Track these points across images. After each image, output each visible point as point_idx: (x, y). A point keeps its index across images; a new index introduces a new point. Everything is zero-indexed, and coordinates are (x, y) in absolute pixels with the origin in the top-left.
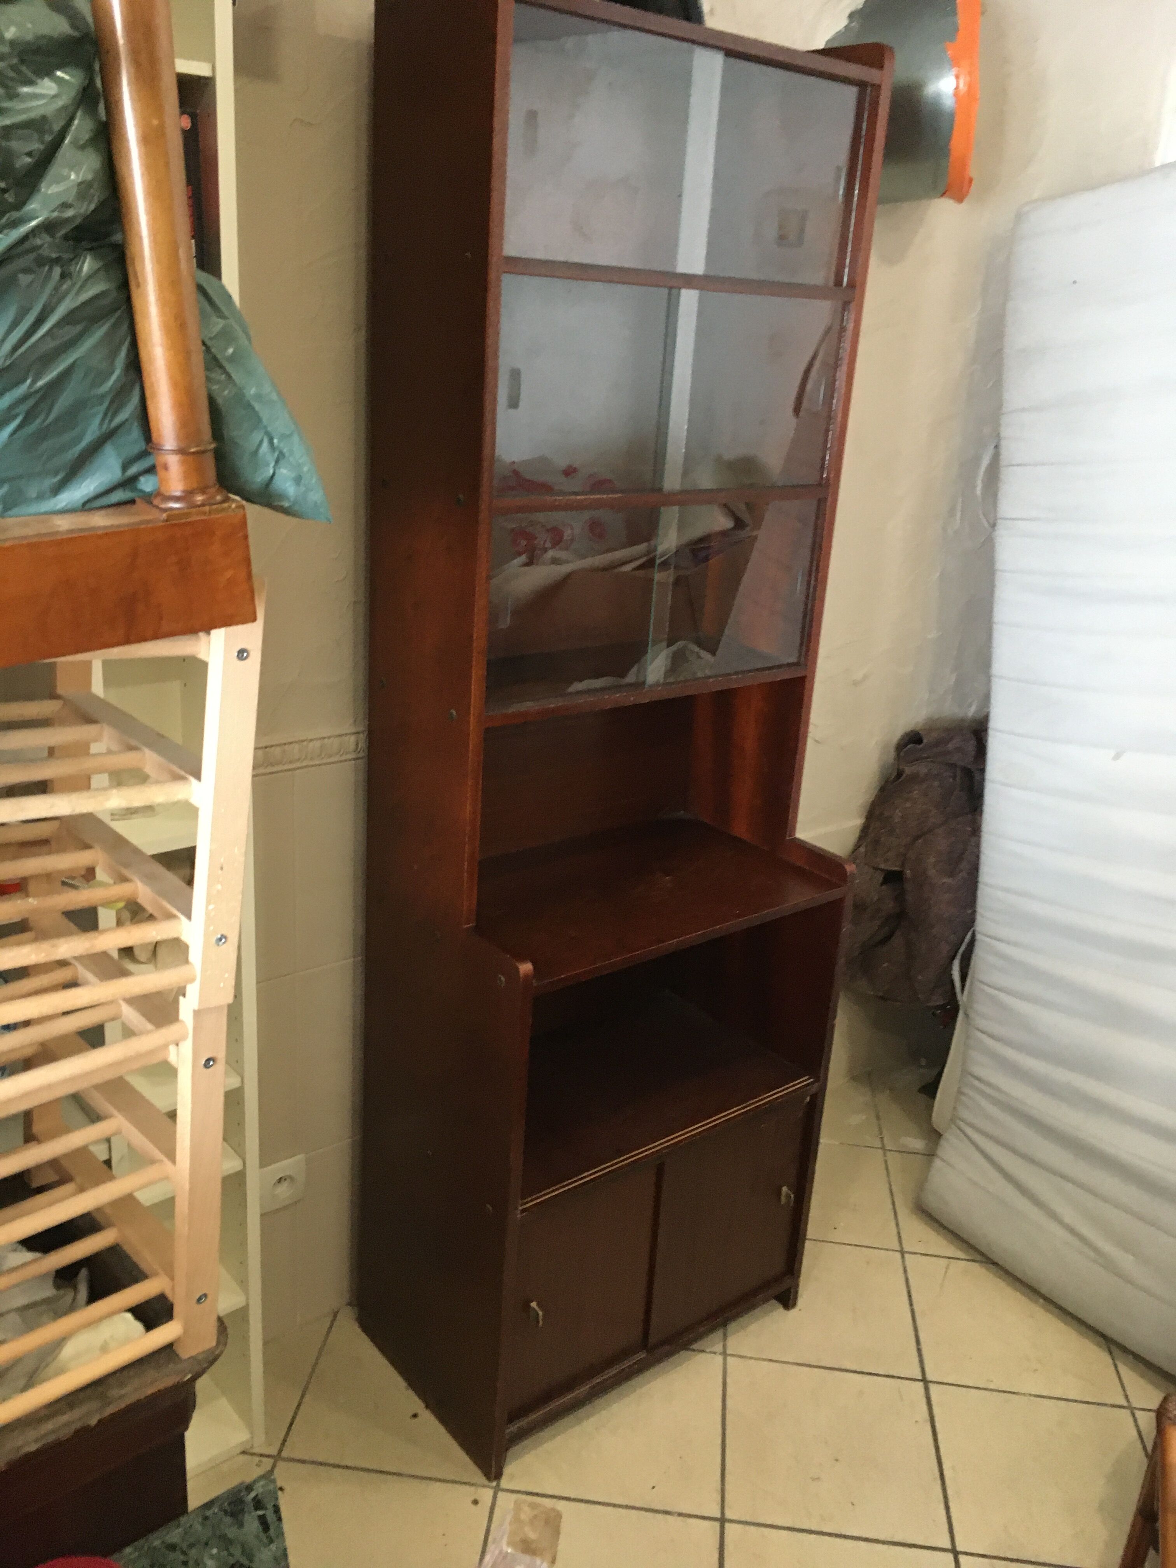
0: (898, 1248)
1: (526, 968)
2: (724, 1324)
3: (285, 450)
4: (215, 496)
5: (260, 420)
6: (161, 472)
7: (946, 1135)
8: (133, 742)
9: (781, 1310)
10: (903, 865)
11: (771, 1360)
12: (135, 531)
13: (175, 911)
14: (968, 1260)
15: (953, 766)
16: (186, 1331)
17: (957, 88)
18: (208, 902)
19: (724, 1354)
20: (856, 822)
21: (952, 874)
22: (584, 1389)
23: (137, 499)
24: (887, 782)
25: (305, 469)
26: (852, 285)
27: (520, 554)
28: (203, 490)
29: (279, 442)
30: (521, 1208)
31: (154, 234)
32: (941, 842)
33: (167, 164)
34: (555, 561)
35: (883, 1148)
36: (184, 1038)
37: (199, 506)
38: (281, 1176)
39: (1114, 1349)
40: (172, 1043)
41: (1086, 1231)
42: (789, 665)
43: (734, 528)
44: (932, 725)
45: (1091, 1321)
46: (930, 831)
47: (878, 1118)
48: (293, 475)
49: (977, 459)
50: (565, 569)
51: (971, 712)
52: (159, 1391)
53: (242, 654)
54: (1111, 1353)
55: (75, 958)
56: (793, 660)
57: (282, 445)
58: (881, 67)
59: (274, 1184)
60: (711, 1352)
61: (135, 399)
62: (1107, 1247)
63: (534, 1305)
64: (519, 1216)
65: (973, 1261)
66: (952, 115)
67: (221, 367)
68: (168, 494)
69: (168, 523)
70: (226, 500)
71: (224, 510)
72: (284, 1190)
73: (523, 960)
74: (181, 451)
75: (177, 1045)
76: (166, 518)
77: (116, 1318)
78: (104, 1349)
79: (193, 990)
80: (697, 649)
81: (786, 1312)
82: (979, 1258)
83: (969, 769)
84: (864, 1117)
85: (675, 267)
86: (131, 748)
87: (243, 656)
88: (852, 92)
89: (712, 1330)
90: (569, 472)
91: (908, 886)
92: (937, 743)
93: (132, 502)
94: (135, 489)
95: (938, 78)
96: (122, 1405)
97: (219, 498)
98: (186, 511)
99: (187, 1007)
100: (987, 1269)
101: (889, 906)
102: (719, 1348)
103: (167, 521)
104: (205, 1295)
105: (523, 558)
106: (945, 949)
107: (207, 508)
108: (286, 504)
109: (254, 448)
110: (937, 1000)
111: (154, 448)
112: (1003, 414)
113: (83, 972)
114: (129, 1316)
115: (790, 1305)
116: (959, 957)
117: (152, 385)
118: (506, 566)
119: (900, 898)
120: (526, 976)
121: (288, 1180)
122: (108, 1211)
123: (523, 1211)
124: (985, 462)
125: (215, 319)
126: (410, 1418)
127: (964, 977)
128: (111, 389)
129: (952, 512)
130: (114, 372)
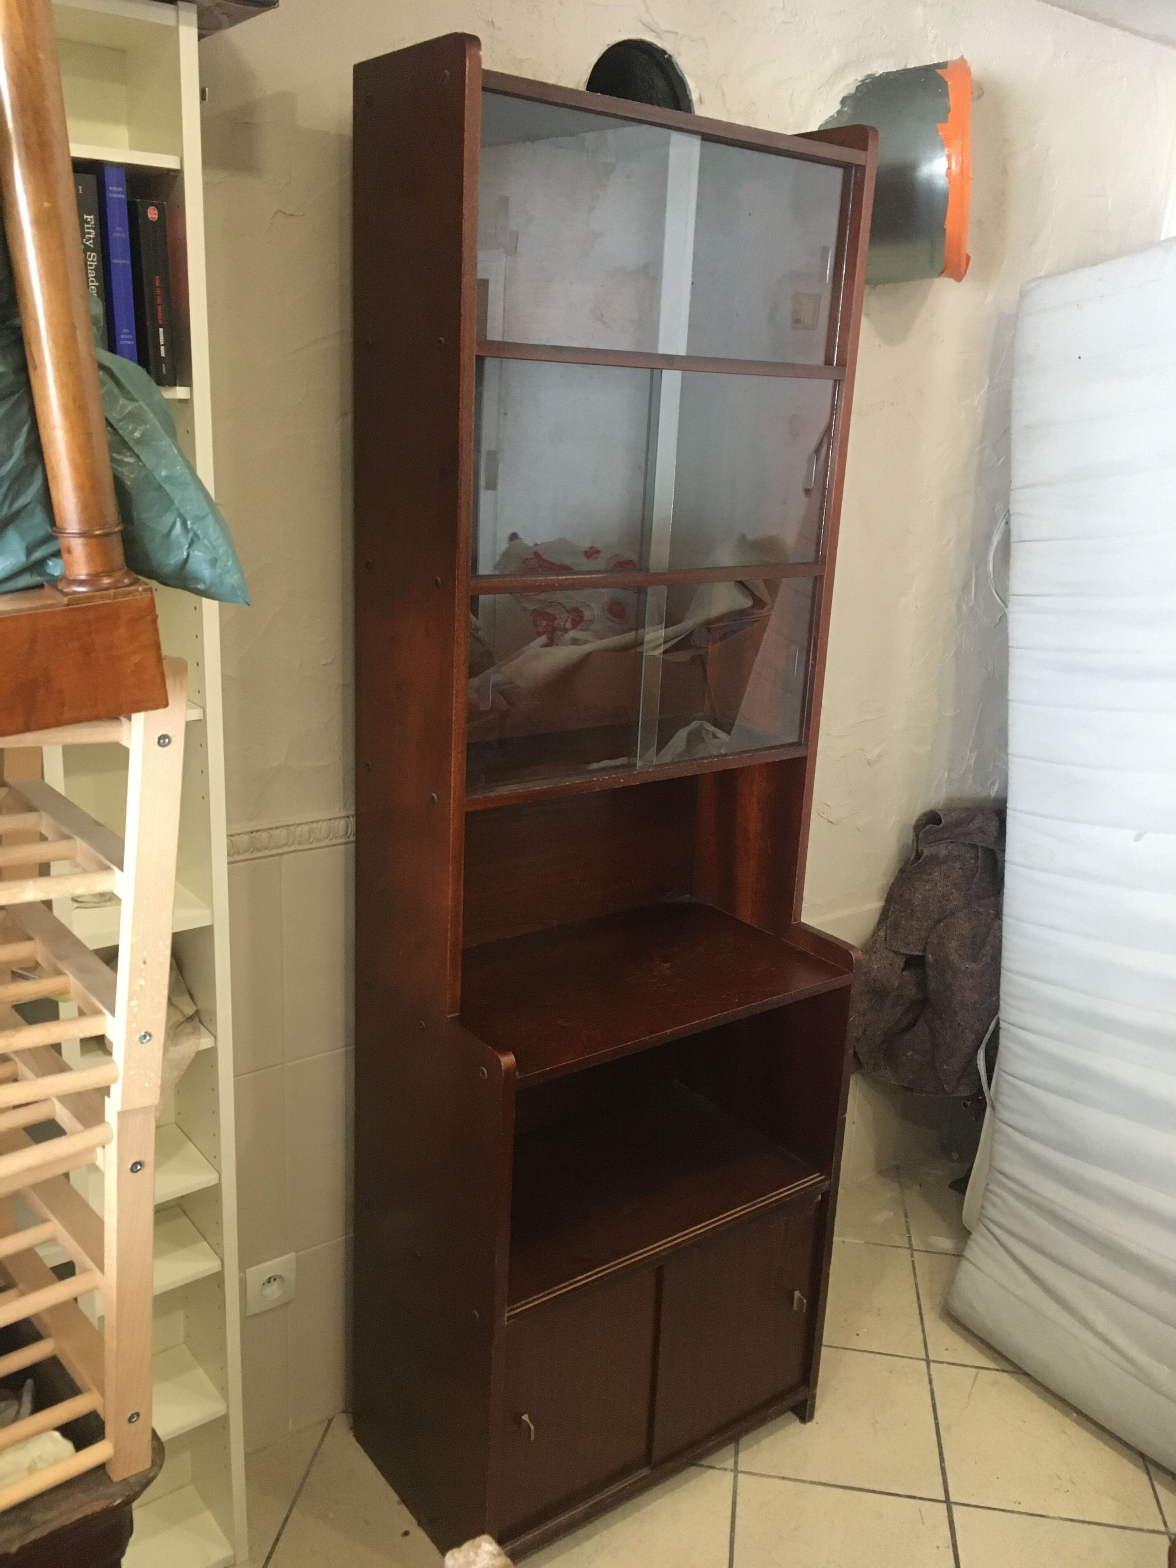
0: (924, 1357)
1: (508, 1060)
2: (735, 1439)
3: (199, 532)
4: (123, 579)
5: (172, 502)
6: (65, 555)
7: (975, 1236)
8: (66, 831)
9: (797, 1423)
10: (924, 950)
11: (783, 1478)
12: (33, 616)
13: (101, 1007)
14: (997, 1370)
15: (975, 847)
16: (117, 1451)
17: (949, 168)
18: (130, 999)
19: (736, 1471)
20: (874, 905)
21: (975, 959)
22: (582, 1508)
23: (45, 584)
24: (906, 863)
25: (221, 551)
26: (842, 363)
27: (540, 634)
28: (108, 573)
29: (192, 524)
30: (507, 1315)
31: (49, 316)
32: (963, 926)
33: (62, 246)
34: (575, 642)
35: (911, 1248)
36: (110, 1141)
37: (106, 589)
38: (270, 1276)
39: (1152, 1469)
40: (97, 1145)
41: (1121, 1341)
42: (791, 745)
43: (752, 607)
44: (951, 806)
45: (1130, 1440)
46: (952, 914)
47: (906, 1216)
48: (209, 557)
49: (988, 537)
50: (586, 648)
51: (993, 793)
52: (86, 1517)
53: (164, 740)
54: (1148, 1473)
55: (16, 1053)
56: (794, 739)
57: (195, 527)
58: (865, 149)
59: (264, 1284)
60: (720, 1469)
61: (37, 483)
62: (1143, 1359)
63: (525, 1417)
64: (506, 1323)
65: (1003, 1371)
66: (946, 196)
67: (130, 449)
68: (71, 578)
69: (71, 607)
70: (135, 582)
71: (130, 593)
72: (274, 1291)
73: (504, 1051)
74: (83, 534)
75: (104, 1147)
76: (66, 602)
77: (45, 1436)
78: (32, 1469)
79: (116, 1090)
80: (712, 728)
81: (802, 1425)
82: (1010, 1368)
83: (992, 849)
84: (892, 1214)
85: (656, 347)
86: (66, 837)
87: (165, 742)
88: (839, 172)
89: (722, 1445)
90: (591, 553)
91: (930, 972)
92: (959, 823)
93: (41, 586)
94: (44, 574)
95: (931, 160)
96: (46, 1530)
97: (126, 581)
98: (91, 594)
99: (112, 1106)
100: (1018, 1380)
101: (912, 992)
102: (730, 1464)
103: (68, 605)
104: (138, 1414)
105: (544, 639)
106: (970, 1037)
107: (112, 592)
108: (201, 587)
109: (166, 531)
110: (964, 1091)
111: (60, 533)
112: (1012, 490)
113: (22, 1068)
114: (57, 1434)
115: (807, 1418)
116: (983, 1046)
117: (53, 468)
118: (525, 648)
119: (922, 984)
120: (508, 1070)
121: (278, 1280)
122: (47, 1319)
123: (509, 1318)
124: (996, 538)
125: (122, 401)
126: (402, 1536)
127: (990, 1069)
128: (9, 472)
129: (966, 587)
130: (12, 455)
